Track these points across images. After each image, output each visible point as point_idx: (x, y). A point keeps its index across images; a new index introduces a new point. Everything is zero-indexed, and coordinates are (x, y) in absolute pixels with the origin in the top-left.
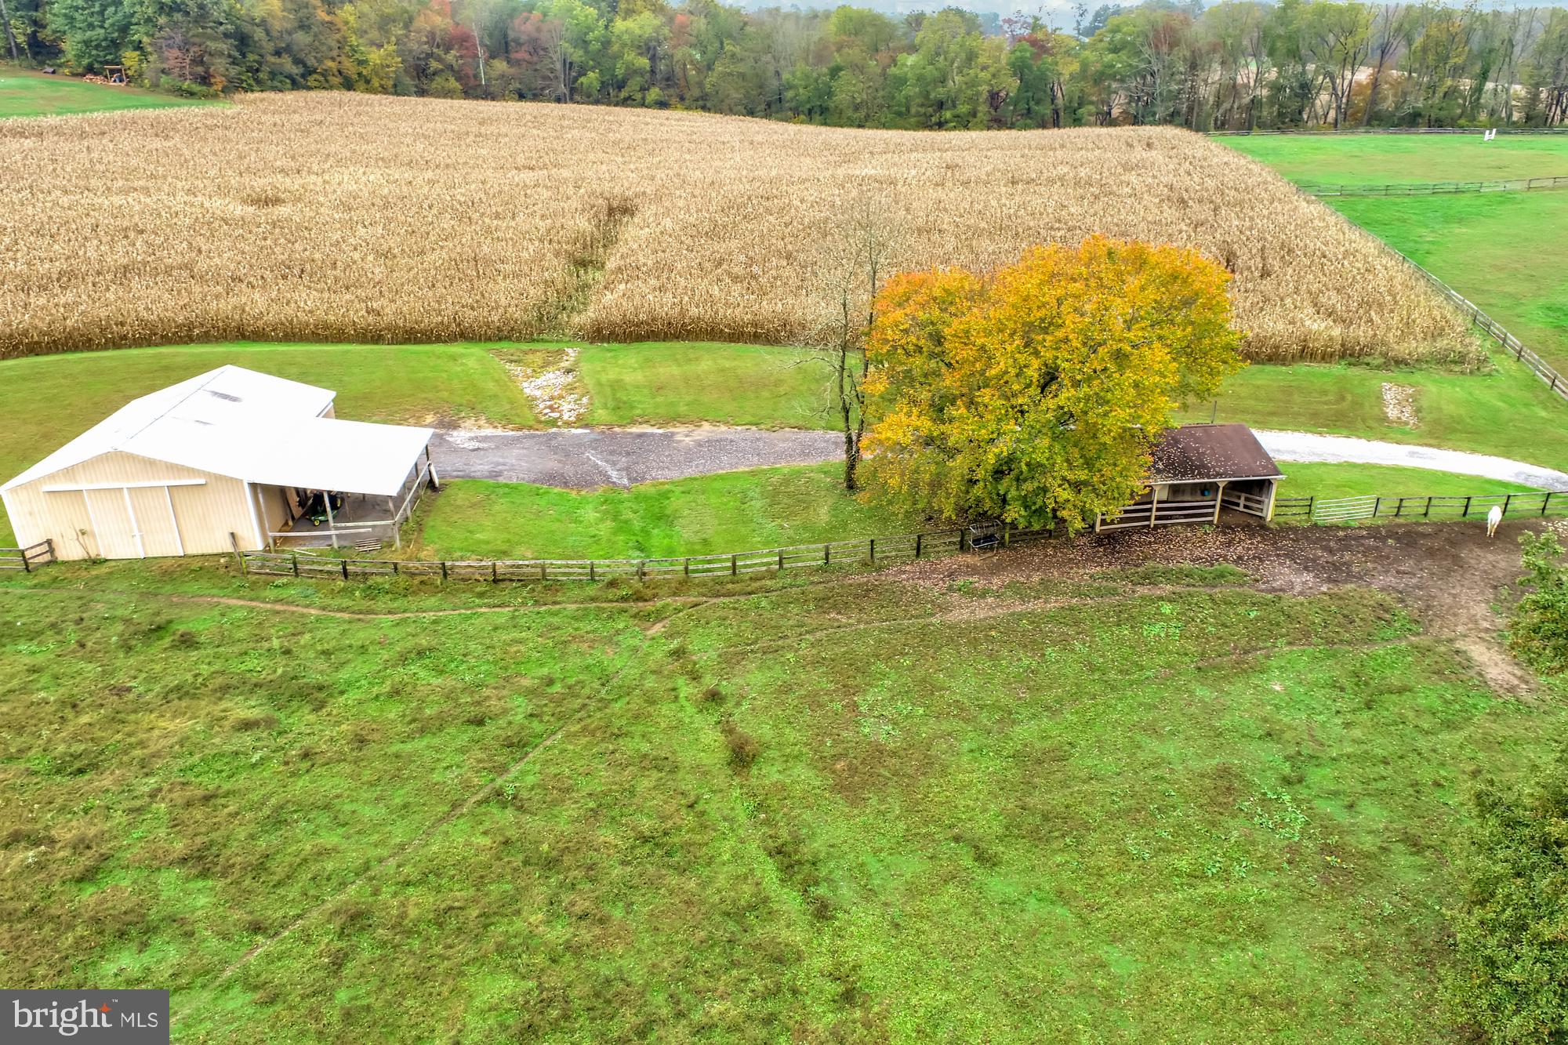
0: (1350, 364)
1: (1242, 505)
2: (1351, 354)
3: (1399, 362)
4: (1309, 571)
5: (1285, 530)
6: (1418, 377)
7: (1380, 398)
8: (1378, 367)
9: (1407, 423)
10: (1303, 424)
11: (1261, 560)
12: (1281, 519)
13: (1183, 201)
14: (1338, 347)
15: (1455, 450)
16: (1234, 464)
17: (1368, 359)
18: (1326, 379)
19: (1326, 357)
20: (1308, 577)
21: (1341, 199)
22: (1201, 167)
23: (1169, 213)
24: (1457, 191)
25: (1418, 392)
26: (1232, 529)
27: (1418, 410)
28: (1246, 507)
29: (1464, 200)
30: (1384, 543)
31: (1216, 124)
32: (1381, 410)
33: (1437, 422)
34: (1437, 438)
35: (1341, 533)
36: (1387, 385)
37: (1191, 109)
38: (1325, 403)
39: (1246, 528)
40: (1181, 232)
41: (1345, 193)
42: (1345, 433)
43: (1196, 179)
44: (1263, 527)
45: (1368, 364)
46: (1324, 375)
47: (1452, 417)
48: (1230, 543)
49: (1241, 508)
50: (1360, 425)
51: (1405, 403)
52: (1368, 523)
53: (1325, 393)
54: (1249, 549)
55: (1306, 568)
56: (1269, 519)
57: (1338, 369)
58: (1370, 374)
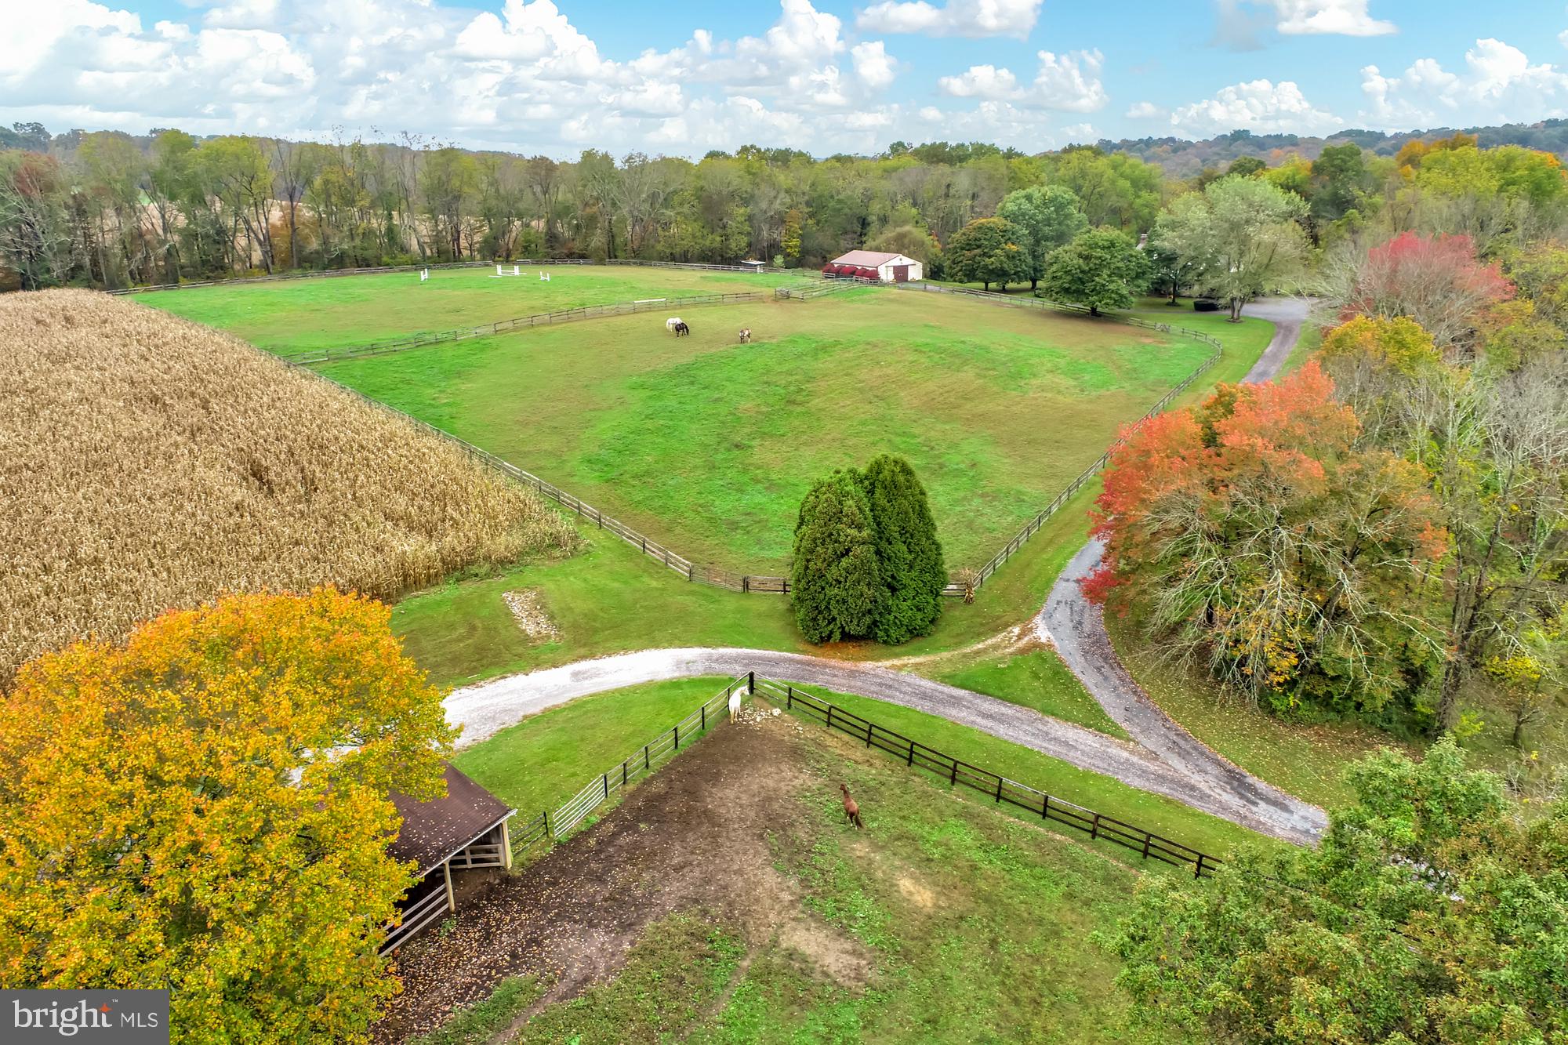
0: (458, 580)
1: (469, 861)
2: (456, 568)
3: (503, 562)
4: (595, 926)
5: (534, 869)
6: (530, 575)
7: (509, 614)
8: (487, 576)
9: (548, 637)
10: (449, 677)
11: (539, 944)
12: (523, 857)
13: (155, 399)
14: (439, 564)
15: (610, 655)
16: (450, 824)
17: (474, 569)
18: (444, 609)
19: (431, 580)
20: (599, 937)
21: (330, 364)
22: (157, 347)
23: (148, 421)
24: (438, 342)
25: (541, 594)
26: (477, 907)
27: (552, 617)
28: (474, 861)
29: (448, 351)
30: (637, 831)
31: (133, 278)
32: (518, 629)
33: (575, 626)
34: (585, 645)
35: (592, 842)
36: (508, 596)
37: (95, 262)
38: (459, 640)
39: (491, 892)
40: (177, 446)
41: (334, 357)
42: (497, 671)
43: (158, 365)
44: (508, 880)
45: (476, 575)
46: (439, 604)
47: (586, 615)
48: (488, 937)
49: (470, 865)
50: (507, 656)
51: (534, 613)
52: (607, 808)
53: (451, 627)
54: (515, 932)
55: (591, 925)
56: (509, 867)
57: (449, 591)
58: (483, 585)
